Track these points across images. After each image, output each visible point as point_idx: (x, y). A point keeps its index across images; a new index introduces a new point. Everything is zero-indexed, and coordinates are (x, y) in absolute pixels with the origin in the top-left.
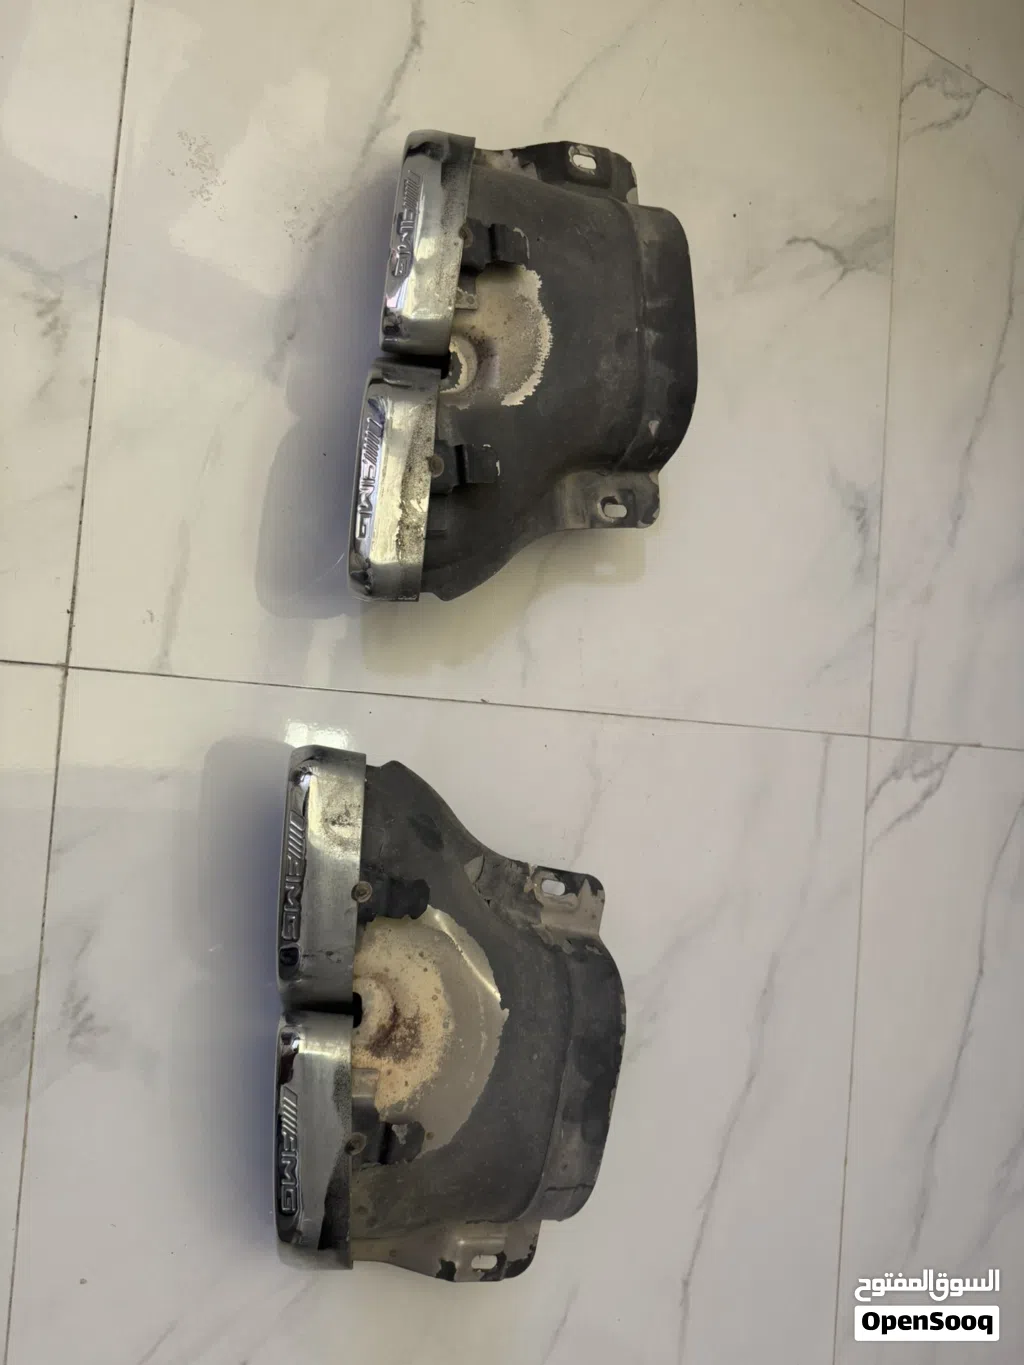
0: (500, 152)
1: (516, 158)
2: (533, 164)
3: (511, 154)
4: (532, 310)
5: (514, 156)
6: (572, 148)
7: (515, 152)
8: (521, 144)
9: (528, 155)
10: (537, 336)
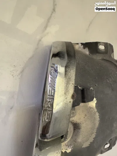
0: (78, 44)
1: (82, 46)
2: (87, 48)
3: (81, 44)
4: (93, 111)
5: (82, 45)
6: (99, 44)
7: (82, 44)
8: (84, 42)
9: (86, 45)
10: (94, 120)
